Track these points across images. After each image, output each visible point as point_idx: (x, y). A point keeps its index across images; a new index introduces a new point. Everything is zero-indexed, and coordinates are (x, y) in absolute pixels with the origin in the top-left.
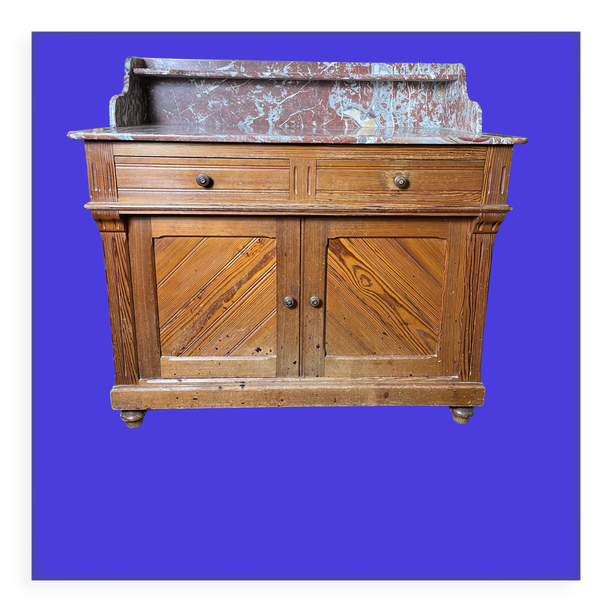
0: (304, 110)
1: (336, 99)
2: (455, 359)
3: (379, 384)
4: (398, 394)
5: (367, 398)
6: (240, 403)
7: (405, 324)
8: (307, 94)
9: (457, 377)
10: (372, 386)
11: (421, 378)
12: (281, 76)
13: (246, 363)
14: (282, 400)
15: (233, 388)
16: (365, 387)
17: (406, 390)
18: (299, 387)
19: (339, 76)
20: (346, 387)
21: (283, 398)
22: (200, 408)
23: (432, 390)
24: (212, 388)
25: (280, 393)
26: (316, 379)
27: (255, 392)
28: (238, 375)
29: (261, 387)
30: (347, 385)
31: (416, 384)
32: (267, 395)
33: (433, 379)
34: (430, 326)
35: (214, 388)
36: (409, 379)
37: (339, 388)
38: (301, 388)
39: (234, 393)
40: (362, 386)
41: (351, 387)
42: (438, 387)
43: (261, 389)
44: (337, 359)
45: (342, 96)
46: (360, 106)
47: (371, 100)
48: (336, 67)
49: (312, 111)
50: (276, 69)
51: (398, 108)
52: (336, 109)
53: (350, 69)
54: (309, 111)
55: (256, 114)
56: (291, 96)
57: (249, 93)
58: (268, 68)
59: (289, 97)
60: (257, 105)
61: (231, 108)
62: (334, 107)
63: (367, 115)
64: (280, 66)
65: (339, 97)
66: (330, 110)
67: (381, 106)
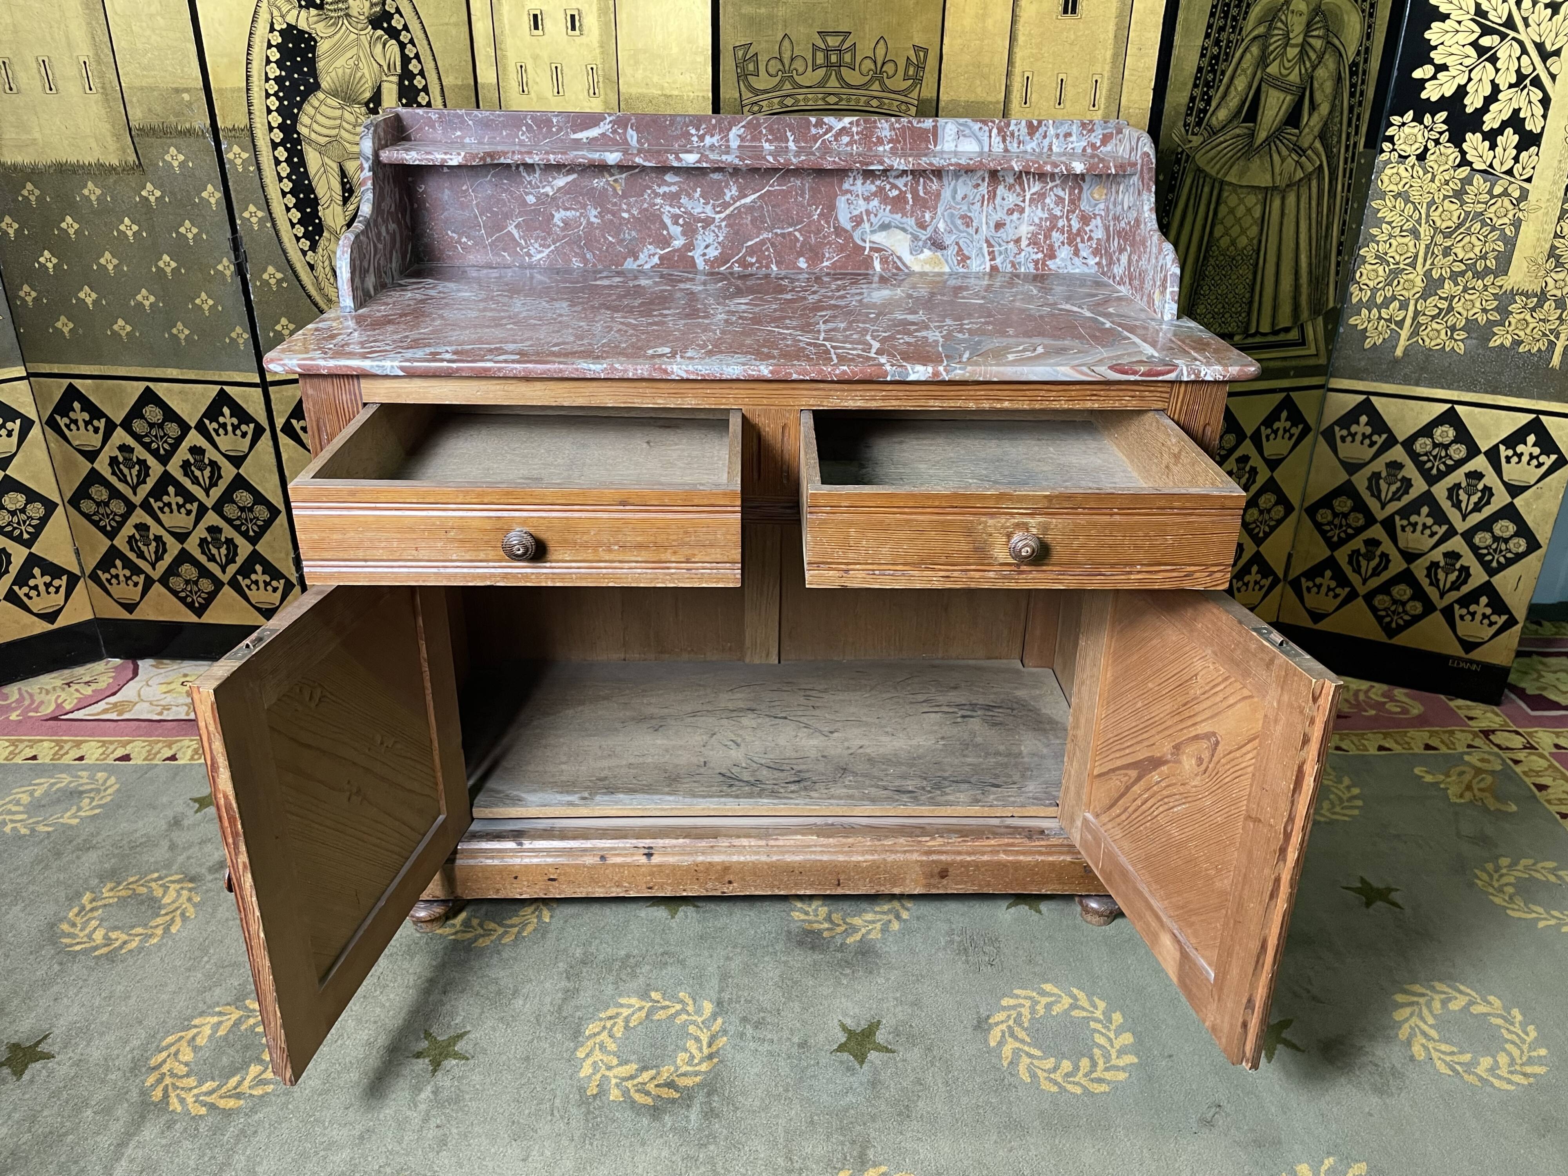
0: (779, 231)
1: (852, 207)
3: (928, 853)
4: (968, 871)
5: (904, 879)
6: (644, 886)
8: (785, 194)
10: (915, 857)
11: (1016, 841)
12: (722, 162)
14: (730, 882)
15: (629, 860)
16: (900, 857)
17: (986, 863)
18: (764, 858)
19: (860, 162)
20: (860, 858)
21: (731, 878)
22: (563, 896)
23: (1037, 863)
24: (585, 858)
25: (726, 868)
27: (674, 868)
29: (686, 858)
30: (863, 853)
31: (1005, 852)
32: (697, 872)
33: (1042, 843)
35: (589, 860)
36: (991, 843)
37: (847, 859)
38: (768, 860)
39: (631, 869)
40: (893, 856)
41: (871, 858)
42: (1051, 859)
43: (687, 860)
45: (867, 199)
46: (910, 222)
47: (936, 208)
48: (854, 129)
49: (797, 234)
50: (712, 136)
51: (999, 226)
52: (854, 228)
53: (888, 134)
54: (790, 233)
55: (665, 242)
56: (748, 200)
57: (649, 191)
58: (693, 131)
59: (743, 201)
60: (668, 221)
61: (607, 227)
62: (848, 226)
63: (925, 242)
64: (720, 128)
65: (861, 202)
66: (839, 231)
67: (959, 222)
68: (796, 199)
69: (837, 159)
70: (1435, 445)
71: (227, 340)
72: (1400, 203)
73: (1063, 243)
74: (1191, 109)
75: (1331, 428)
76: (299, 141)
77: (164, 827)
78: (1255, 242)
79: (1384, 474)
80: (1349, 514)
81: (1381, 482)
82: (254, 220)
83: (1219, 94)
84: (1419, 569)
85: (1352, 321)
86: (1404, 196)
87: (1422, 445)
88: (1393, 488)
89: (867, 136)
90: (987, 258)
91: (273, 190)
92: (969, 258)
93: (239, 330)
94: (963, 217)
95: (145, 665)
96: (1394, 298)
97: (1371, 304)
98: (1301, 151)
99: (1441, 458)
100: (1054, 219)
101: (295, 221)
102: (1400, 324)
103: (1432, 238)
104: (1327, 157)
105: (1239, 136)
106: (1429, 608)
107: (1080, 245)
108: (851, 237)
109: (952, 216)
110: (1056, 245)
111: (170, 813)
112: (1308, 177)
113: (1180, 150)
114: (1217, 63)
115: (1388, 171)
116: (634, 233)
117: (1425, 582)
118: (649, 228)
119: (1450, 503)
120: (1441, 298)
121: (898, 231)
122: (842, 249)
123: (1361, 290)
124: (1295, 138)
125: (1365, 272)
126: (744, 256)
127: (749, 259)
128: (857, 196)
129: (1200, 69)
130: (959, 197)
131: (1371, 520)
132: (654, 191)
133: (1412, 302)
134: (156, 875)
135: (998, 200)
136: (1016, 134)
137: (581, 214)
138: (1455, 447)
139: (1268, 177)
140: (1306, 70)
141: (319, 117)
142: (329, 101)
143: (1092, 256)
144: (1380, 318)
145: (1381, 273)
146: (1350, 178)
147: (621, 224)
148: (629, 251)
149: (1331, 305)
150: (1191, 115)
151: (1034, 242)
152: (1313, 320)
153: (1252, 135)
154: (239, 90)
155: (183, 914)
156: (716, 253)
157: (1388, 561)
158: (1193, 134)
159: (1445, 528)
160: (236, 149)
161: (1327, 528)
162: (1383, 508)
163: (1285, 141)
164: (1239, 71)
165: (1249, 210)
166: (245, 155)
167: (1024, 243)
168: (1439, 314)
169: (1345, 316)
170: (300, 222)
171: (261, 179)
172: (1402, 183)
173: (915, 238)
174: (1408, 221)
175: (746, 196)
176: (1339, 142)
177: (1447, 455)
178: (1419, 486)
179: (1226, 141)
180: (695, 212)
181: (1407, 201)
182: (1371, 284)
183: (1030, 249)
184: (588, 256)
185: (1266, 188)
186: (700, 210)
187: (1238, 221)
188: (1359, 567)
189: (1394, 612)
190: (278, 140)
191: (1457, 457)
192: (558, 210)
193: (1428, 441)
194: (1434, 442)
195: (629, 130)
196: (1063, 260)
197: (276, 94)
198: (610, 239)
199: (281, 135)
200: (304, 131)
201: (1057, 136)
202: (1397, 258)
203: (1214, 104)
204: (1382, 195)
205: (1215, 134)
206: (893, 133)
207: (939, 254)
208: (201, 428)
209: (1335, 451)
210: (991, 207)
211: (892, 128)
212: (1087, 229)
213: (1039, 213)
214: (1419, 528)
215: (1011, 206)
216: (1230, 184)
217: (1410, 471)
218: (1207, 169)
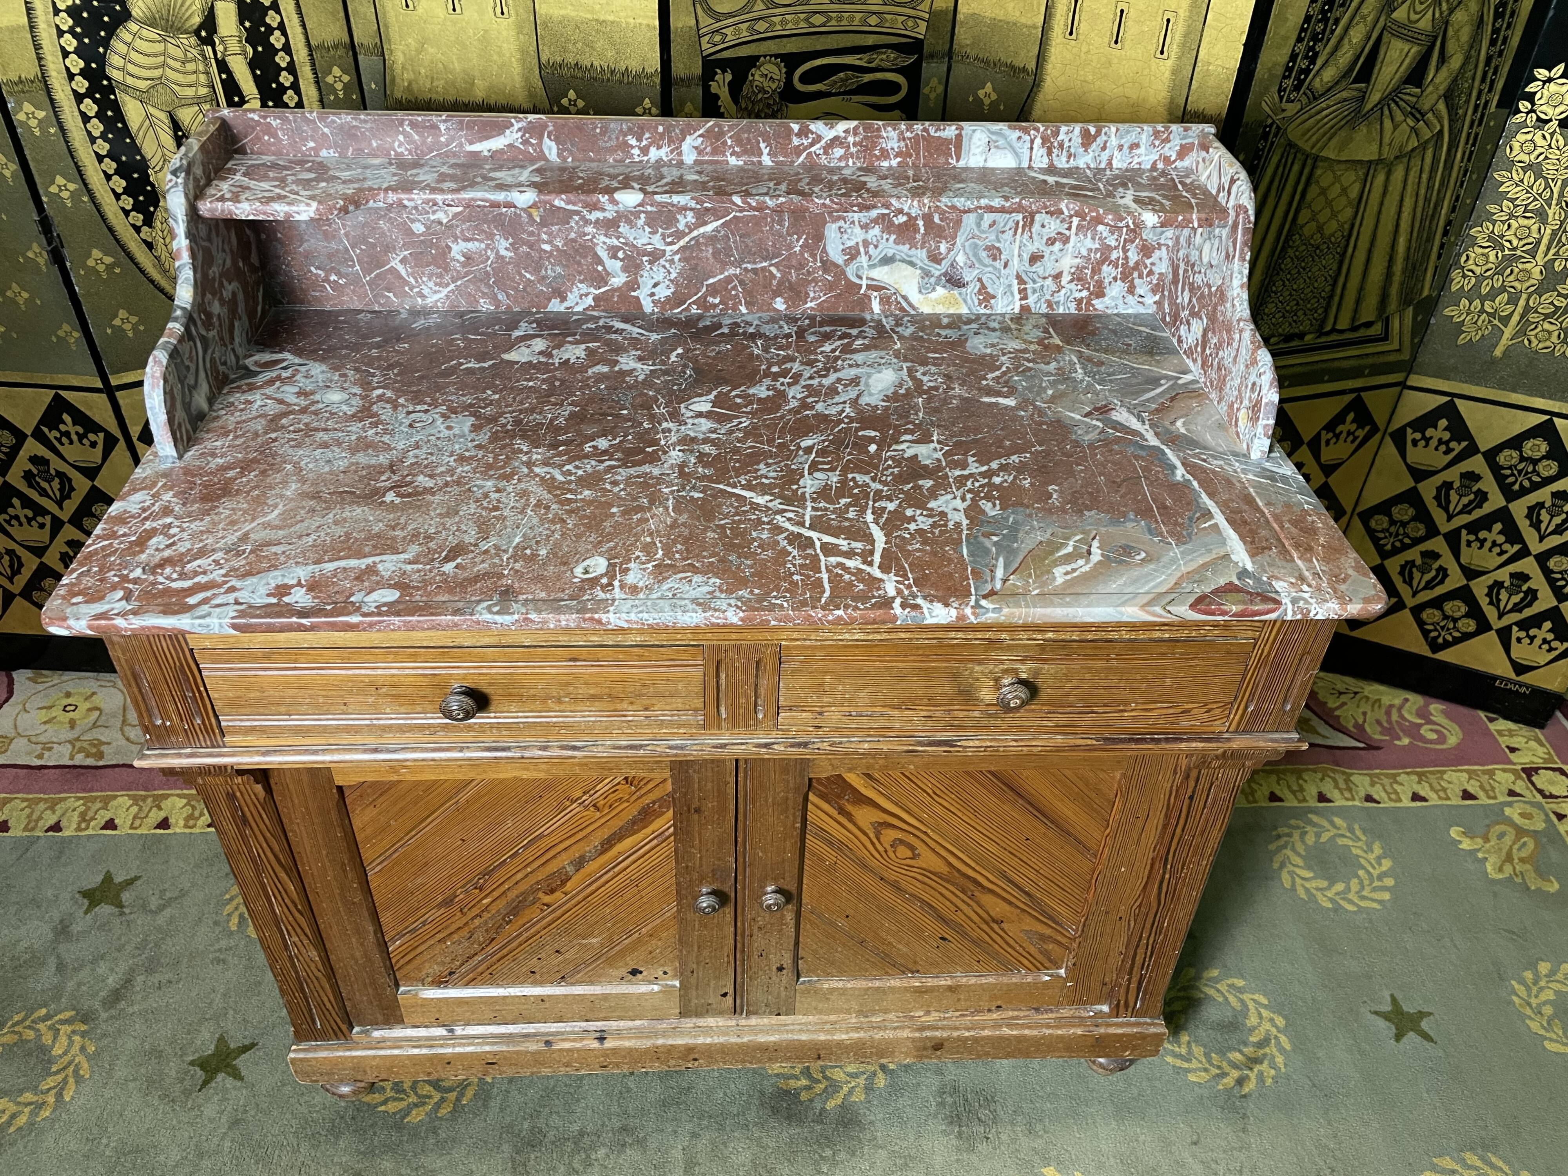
0: (749, 266)
1: (845, 236)
2: (1107, 980)
3: (922, 1029)
4: (966, 1046)
5: (893, 1052)
6: (597, 1066)
7: (994, 921)
8: (759, 221)
9: (1105, 1008)
10: (906, 1033)
11: (1022, 1014)
13: (606, 997)
14: (695, 1060)
15: (578, 1045)
16: (890, 1034)
17: (986, 1038)
18: (734, 1040)
20: (844, 1037)
21: (697, 1056)
22: (505, 1074)
23: (1043, 1037)
24: (528, 1045)
25: (691, 1049)
26: (775, 1020)
27: (631, 1048)
28: (588, 1017)
29: (644, 1041)
30: (847, 1031)
31: (1009, 1026)
32: (659, 1051)
33: (1051, 1016)
34: (1057, 923)
35: (533, 1047)
36: (995, 1016)
37: (829, 1037)
38: (739, 1040)
39: (581, 1053)
40: (881, 1033)
41: (856, 1035)
42: (1060, 1032)
43: (645, 1043)
44: (826, 986)
45: (865, 227)
46: (920, 255)
47: (954, 237)
48: (851, 139)
49: (773, 269)
50: (659, 148)
51: (1035, 258)
52: (847, 262)
53: (896, 146)
54: (763, 269)
55: (601, 279)
56: (709, 228)
57: (577, 218)
58: (633, 142)
59: (702, 230)
60: (603, 254)
61: (522, 261)
62: (840, 260)
63: (939, 278)
64: (670, 138)
65: (857, 230)
66: (827, 265)
67: (983, 254)
68: (771, 228)
69: (827, 202)
70: (1522, 459)
71: (54, 339)
72: (1529, 177)
73: (1115, 279)
74: (1289, 69)
75: (1402, 430)
76: (111, 89)
77: (51, 935)
78: (1347, 226)
79: (1456, 485)
80: (1408, 523)
81: (1452, 492)
82: (65, 195)
83: (1328, 49)
84: (1480, 588)
85: (1447, 312)
86: (1535, 169)
87: (1506, 458)
88: (1465, 500)
89: (868, 146)
90: (1017, 296)
91: (85, 154)
92: (994, 297)
93: (66, 327)
94: (988, 248)
95: (21, 677)
96: (1503, 289)
97: (1473, 294)
98: (1417, 114)
99: (1527, 473)
100: (1106, 250)
101: (120, 190)
102: (1505, 320)
103: (1562, 223)
104: (1450, 120)
105: (1345, 100)
106: (1484, 626)
107: (1137, 281)
108: (844, 273)
109: (975, 246)
110: (1107, 281)
111: (56, 915)
112: (1423, 146)
113: (1269, 121)
114: (1330, 10)
115: (1521, 137)
116: (559, 269)
117: (1484, 602)
118: (579, 263)
119: (1528, 522)
120: (1560, 294)
121: (904, 266)
122: (831, 287)
123: (1464, 276)
124: (1414, 99)
125: (1473, 255)
126: (704, 297)
127: (710, 299)
128: (853, 222)
129: (1308, 19)
130: (985, 224)
131: (1432, 531)
132: (583, 218)
133: (1524, 296)
134: (44, 1011)
135: (1036, 227)
136: (1066, 145)
137: (488, 245)
138: (1545, 462)
139: (1375, 147)
140: (1441, 13)
141: (134, 56)
142: (145, 33)
143: (1150, 294)
144: (1482, 311)
145: (1492, 258)
146: (1474, 145)
147: (540, 258)
148: (554, 291)
149: (1426, 293)
150: (1289, 77)
151: (1078, 277)
152: (1401, 311)
153: (1362, 98)
154: (16, 29)
155: (76, 1072)
156: (668, 293)
157: (1446, 575)
158: (1289, 101)
159: (1517, 547)
160: (28, 107)
161: (1381, 535)
162: (1449, 520)
163: (1401, 103)
164: (1357, 18)
165: (1344, 190)
166: (41, 114)
167: (1066, 278)
168: (1554, 313)
169: (1440, 306)
170: (126, 191)
171: (67, 142)
172: (1536, 153)
173: (927, 274)
174: (1535, 199)
175: (705, 223)
176: (1467, 102)
177: (1534, 471)
178: (1496, 500)
179: (1329, 107)
180: (639, 243)
181: (1538, 175)
182: (1478, 270)
183: (1072, 286)
184: (500, 297)
185: (1370, 162)
186: (645, 240)
187: (1329, 203)
188: (1411, 578)
189: (1443, 628)
190: (82, 91)
191: (1545, 474)
192: (456, 239)
193: (1515, 454)
194: (1521, 455)
195: (546, 139)
196: (1113, 298)
197: (71, 31)
198: (528, 276)
199: (86, 84)
200: (115, 75)
201: (1121, 147)
202: (1515, 243)
203: (1319, 62)
204: (1510, 165)
205: (1315, 99)
206: (902, 144)
207: (956, 292)
208: (38, 435)
209: (1403, 454)
210: (1026, 236)
211: (901, 138)
212: (1148, 262)
213: (1089, 243)
214: (1488, 544)
215: (1053, 235)
216: (1327, 159)
217: (1489, 484)
218: (1300, 143)
